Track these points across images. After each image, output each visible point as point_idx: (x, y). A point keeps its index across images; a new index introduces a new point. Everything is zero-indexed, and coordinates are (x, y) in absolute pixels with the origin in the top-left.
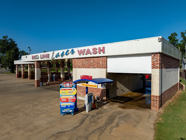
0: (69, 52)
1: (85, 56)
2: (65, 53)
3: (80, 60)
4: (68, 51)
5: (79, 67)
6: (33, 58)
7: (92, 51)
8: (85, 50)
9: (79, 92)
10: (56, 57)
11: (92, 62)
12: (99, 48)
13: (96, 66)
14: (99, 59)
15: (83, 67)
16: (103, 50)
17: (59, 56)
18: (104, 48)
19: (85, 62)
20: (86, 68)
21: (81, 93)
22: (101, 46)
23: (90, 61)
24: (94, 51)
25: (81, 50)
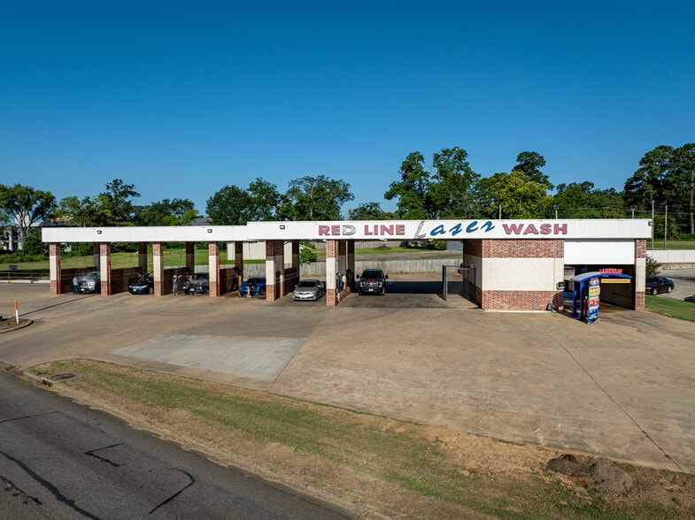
0: (479, 225)
1: (521, 236)
3: (503, 242)
5: (500, 255)
7: (539, 230)
8: (523, 225)
9: (499, 302)
10: (433, 233)
11: (533, 246)
12: (556, 226)
13: (543, 254)
15: (510, 256)
16: (564, 229)
18: (565, 226)
19: (517, 247)
20: (518, 256)
21: (503, 305)
22: (561, 222)
23: (528, 246)
24: (546, 229)
25: (513, 226)
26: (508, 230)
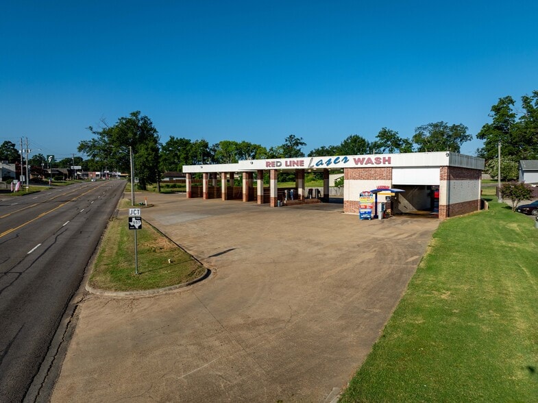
0: (340, 160)
1: (364, 166)
2: (333, 161)
3: (356, 170)
4: (339, 158)
5: (354, 178)
7: (374, 161)
8: (365, 158)
9: (353, 208)
10: (317, 165)
11: (373, 172)
12: (384, 158)
13: (378, 177)
14: (383, 169)
15: (359, 179)
16: (389, 161)
17: (322, 164)
18: (389, 158)
19: (363, 173)
20: (364, 179)
21: (356, 210)
22: (386, 156)
23: (370, 172)
24: (378, 160)
25: (359, 159)
26: (356, 162)
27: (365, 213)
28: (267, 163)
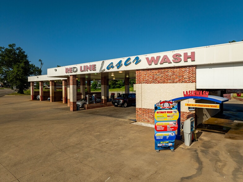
0: (131, 61)
1: (159, 66)
2: (123, 63)
3: (149, 72)
4: (129, 59)
5: (147, 82)
6: (67, 70)
7: (171, 59)
8: (159, 57)
9: (147, 117)
10: (108, 68)
11: (170, 74)
12: (186, 54)
13: (177, 80)
14: (183, 69)
15: (153, 82)
16: (192, 57)
17: (113, 67)
18: (193, 54)
20: (159, 82)
21: (149, 119)
22: (189, 51)
23: (167, 74)
24: (177, 58)
25: (153, 58)
26: (150, 62)
27: (165, 139)
28: (67, 69)
